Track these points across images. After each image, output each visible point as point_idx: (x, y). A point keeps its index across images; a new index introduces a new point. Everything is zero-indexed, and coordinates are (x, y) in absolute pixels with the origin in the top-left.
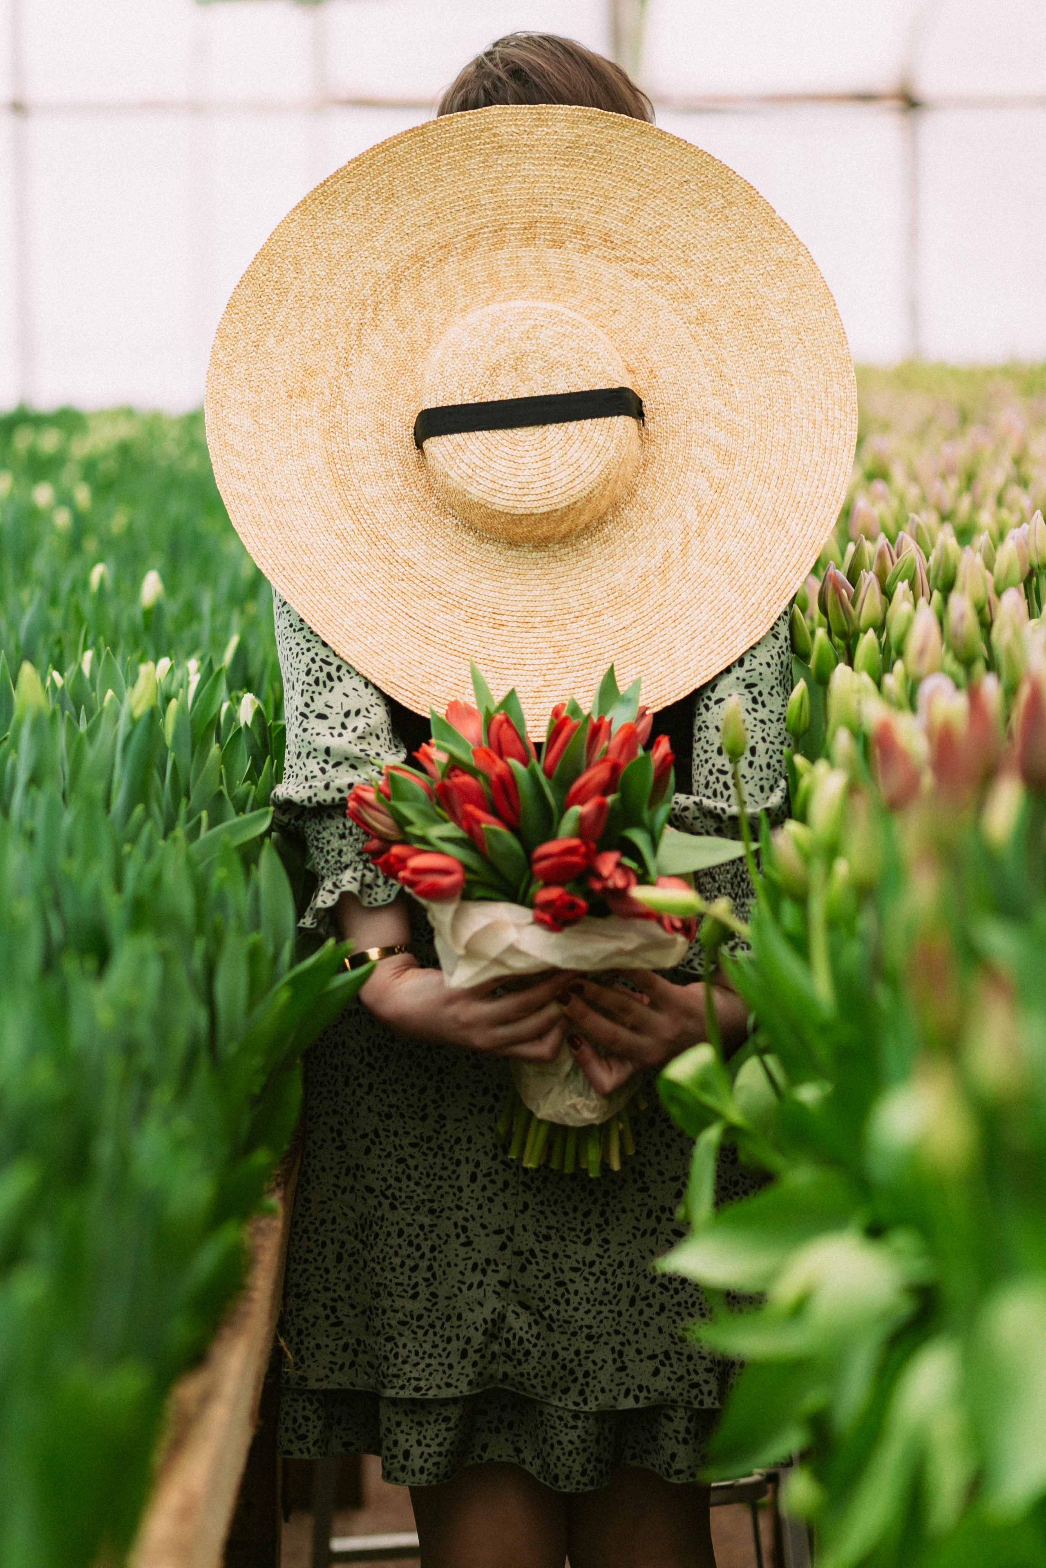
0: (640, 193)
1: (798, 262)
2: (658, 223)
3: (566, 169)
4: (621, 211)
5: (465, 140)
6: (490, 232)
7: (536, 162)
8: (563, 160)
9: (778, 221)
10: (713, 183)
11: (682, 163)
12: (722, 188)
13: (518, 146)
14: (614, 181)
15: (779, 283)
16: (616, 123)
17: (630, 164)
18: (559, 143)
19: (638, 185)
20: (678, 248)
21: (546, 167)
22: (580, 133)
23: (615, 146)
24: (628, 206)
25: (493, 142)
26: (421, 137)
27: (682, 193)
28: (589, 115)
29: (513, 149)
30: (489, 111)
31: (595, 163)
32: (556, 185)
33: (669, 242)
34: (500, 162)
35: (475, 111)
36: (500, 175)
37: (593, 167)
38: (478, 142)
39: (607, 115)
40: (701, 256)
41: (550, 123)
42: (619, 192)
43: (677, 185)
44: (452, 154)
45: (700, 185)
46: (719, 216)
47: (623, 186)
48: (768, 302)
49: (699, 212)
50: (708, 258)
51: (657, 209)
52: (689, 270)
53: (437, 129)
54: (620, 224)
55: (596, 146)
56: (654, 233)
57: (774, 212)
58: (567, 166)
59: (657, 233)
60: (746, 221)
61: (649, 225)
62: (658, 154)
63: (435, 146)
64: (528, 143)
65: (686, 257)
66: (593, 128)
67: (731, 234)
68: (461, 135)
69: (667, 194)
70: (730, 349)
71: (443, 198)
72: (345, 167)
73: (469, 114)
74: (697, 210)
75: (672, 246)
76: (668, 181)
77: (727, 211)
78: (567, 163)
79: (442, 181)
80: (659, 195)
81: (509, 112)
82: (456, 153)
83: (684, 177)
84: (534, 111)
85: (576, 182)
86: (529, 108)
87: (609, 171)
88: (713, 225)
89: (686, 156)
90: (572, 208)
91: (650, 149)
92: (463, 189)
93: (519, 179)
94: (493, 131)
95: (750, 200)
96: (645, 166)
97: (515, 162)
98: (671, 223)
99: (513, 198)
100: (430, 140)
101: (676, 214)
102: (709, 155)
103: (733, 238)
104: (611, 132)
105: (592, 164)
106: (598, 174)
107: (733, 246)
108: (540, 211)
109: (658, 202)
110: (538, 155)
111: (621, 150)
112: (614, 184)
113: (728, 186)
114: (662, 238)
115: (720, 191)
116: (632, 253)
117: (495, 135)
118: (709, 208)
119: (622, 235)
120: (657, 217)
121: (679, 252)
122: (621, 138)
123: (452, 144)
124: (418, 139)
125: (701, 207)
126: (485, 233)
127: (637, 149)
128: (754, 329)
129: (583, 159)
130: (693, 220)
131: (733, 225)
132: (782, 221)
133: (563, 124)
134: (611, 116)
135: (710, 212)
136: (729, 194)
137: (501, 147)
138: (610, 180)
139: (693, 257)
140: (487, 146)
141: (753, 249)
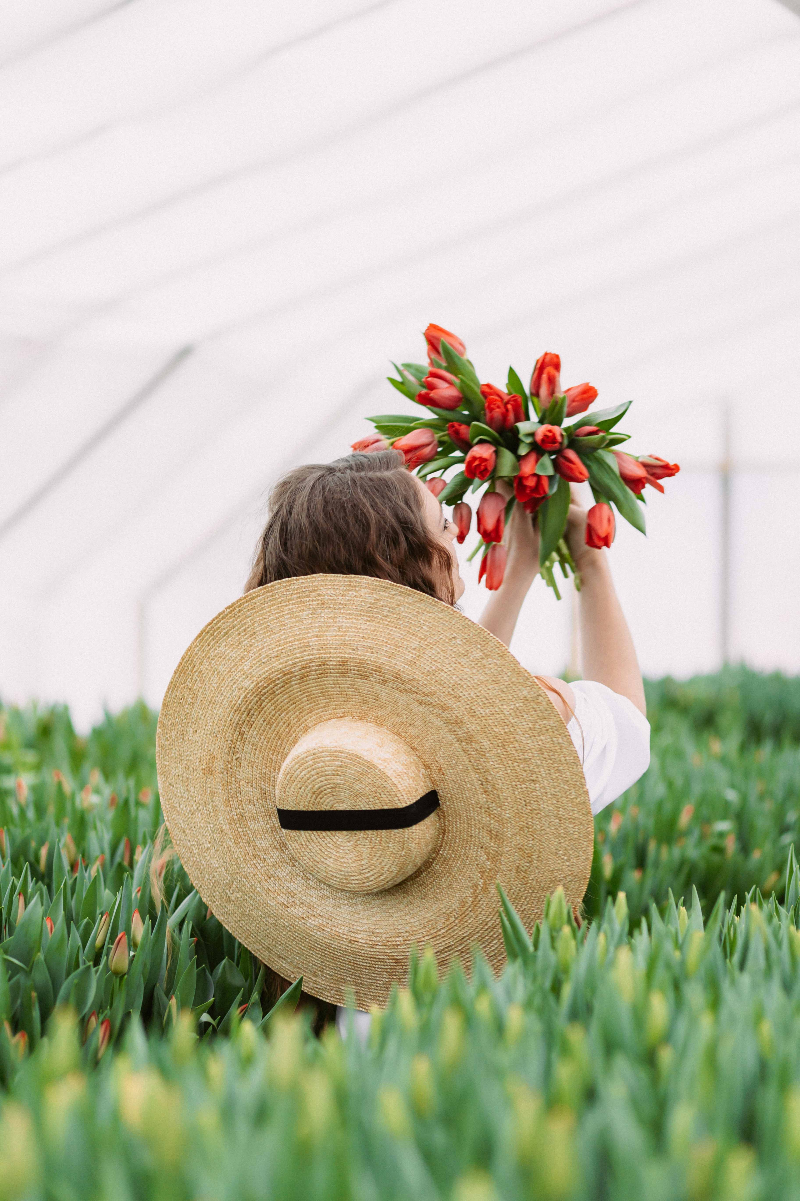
0: (421, 644)
1: (539, 701)
2: (434, 668)
3: (368, 623)
4: (407, 657)
5: (299, 597)
6: (317, 666)
7: (348, 617)
8: (367, 616)
9: (522, 670)
10: (474, 640)
11: (451, 624)
12: (480, 644)
13: (335, 604)
14: (402, 634)
15: (525, 716)
16: (402, 592)
17: (413, 623)
18: (363, 604)
19: (419, 638)
20: (450, 687)
21: (355, 621)
22: (378, 598)
23: (403, 609)
24: (412, 653)
25: (318, 600)
26: (271, 594)
27: (452, 646)
28: (384, 585)
29: (332, 606)
30: (315, 577)
31: (389, 620)
32: (361, 635)
33: (442, 682)
34: (322, 615)
35: (306, 577)
36: (323, 625)
37: (387, 623)
38: (308, 599)
39: (396, 586)
40: (466, 693)
41: (357, 589)
42: (405, 643)
43: (447, 641)
44: (291, 607)
45: (464, 641)
46: (479, 665)
47: (408, 639)
48: (518, 730)
49: (464, 661)
50: (472, 695)
51: (433, 657)
52: (458, 703)
53: (281, 588)
54: (406, 667)
55: (389, 608)
56: (431, 675)
57: (519, 663)
58: (369, 621)
59: (434, 674)
60: (499, 669)
61: (428, 668)
62: (433, 616)
63: (279, 600)
64: (342, 602)
65: (455, 694)
66: (387, 595)
67: (488, 678)
68: (297, 593)
69: (440, 646)
70: (492, 763)
71: (285, 638)
72: (224, 611)
73: (302, 579)
74: (462, 660)
75: (445, 685)
76: (441, 637)
77: (484, 662)
78: (369, 619)
79: (285, 626)
80: (434, 647)
81: (329, 579)
82: (294, 606)
83: (452, 634)
84: (346, 579)
85: (375, 633)
86: (343, 577)
87: (398, 627)
88: (474, 671)
89: (454, 619)
90: (372, 653)
91: (428, 612)
92: (298, 633)
93: (335, 628)
94: (318, 592)
95: (501, 654)
96: (424, 625)
97: (333, 615)
98: (444, 668)
99: (331, 642)
100: (277, 596)
101: (447, 661)
102: (470, 620)
103: (490, 681)
104: (399, 598)
105: (386, 620)
106: (391, 628)
107: (489, 687)
108: (350, 653)
109: (433, 652)
110: (349, 612)
111: (406, 612)
112: (402, 637)
113: (485, 643)
114: (437, 678)
115: (479, 646)
116: (416, 688)
117: (319, 595)
118: (471, 658)
119: (408, 674)
120: (433, 663)
121: (450, 690)
122: (407, 603)
123: (290, 600)
124: (268, 594)
125: (465, 657)
126: (313, 666)
127: (418, 612)
128: (509, 749)
129: (380, 617)
130: (460, 666)
131: (489, 672)
132: (526, 671)
133: (366, 590)
134: (399, 587)
135: (472, 661)
136: (486, 649)
137: (323, 604)
138: (399, 633)
139: (461, 694)
140: (314, 603)
141: (505, 690)
